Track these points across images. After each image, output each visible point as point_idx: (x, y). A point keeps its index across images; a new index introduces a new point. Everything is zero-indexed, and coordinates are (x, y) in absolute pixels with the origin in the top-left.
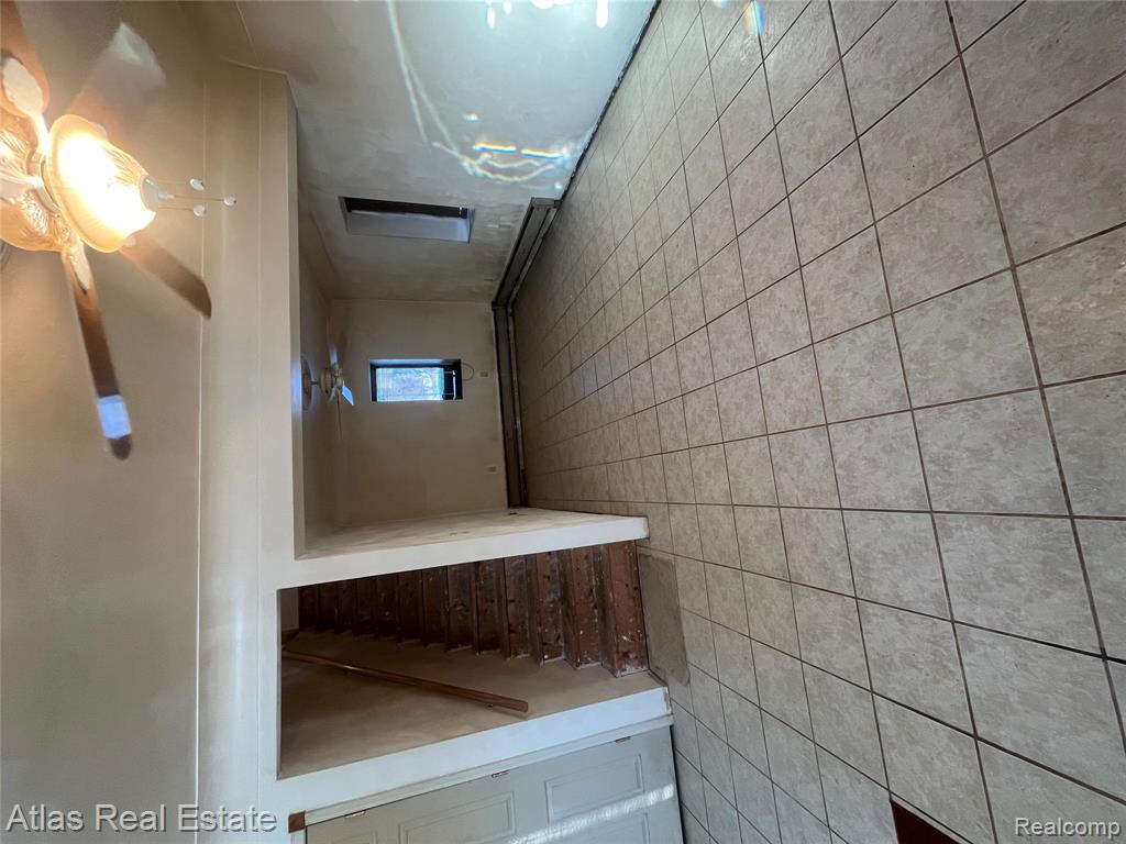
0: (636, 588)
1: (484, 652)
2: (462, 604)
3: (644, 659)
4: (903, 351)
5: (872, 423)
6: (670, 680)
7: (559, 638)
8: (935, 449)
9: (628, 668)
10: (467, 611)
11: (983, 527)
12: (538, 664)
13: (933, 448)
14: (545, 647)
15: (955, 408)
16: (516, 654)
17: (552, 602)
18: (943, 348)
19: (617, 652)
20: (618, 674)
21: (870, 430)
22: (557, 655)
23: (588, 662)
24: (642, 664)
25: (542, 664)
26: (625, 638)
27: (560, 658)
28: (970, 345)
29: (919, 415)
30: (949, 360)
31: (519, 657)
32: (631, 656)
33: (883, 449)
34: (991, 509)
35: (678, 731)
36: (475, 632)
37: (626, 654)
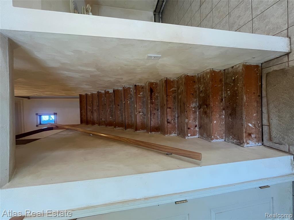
0: (259, 96)
1: (153, 133)
2: (143, 112)
3: (261, 139)
7: (196, 126)
9: (250, 142)
10: (145, 115)
12: (185, 138)
14: (189, 130)
16: (170, 133)
17: (194, 108)
19: (246, 132)
20: (246, 145)
22: (194, 135)
23: (217, 139)
24: (258, 142)
25: (187, 138)
26: (250, 125)
27: (195, 137)
31: (172, 135)
32: (253, 136)
36: (149, 124)
37: (250, 135)
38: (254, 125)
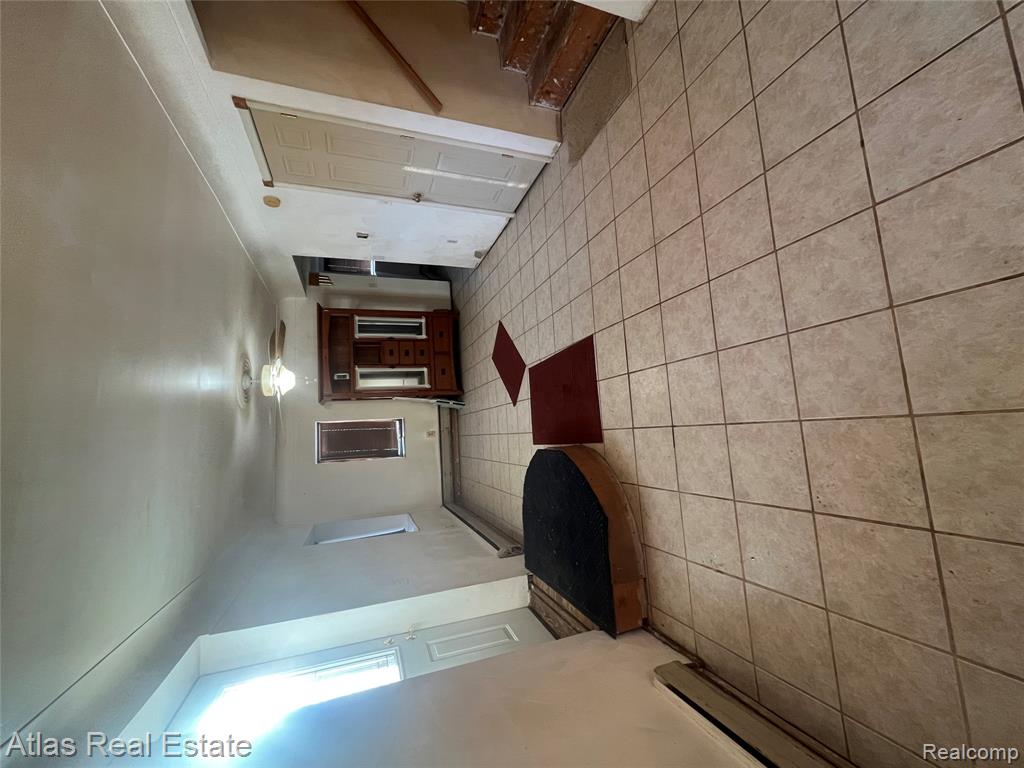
0: (595, 45)
3: (563, 102)
4: (844, 322)
5: (777, 299)
6: (565, 144)
8: (757, 353)
9: (544, 102)
11: (714, 382)
13: (758, 352)
15: (788, 366)
18: (841, 359)
19: (542, 88)
20: (533, 102)
21: (771, 297)
23: (516, 67)
24: (557, 105)
26: (555, 81)
27: (494, 37)
28: (840, 379)
29: (783, 340)
30: (829, 364)
32: (552, 96)
33: (755, 312)
34: (724, 387)
35: (550, 171)
37: (548, 93)
38: (562, 84)
